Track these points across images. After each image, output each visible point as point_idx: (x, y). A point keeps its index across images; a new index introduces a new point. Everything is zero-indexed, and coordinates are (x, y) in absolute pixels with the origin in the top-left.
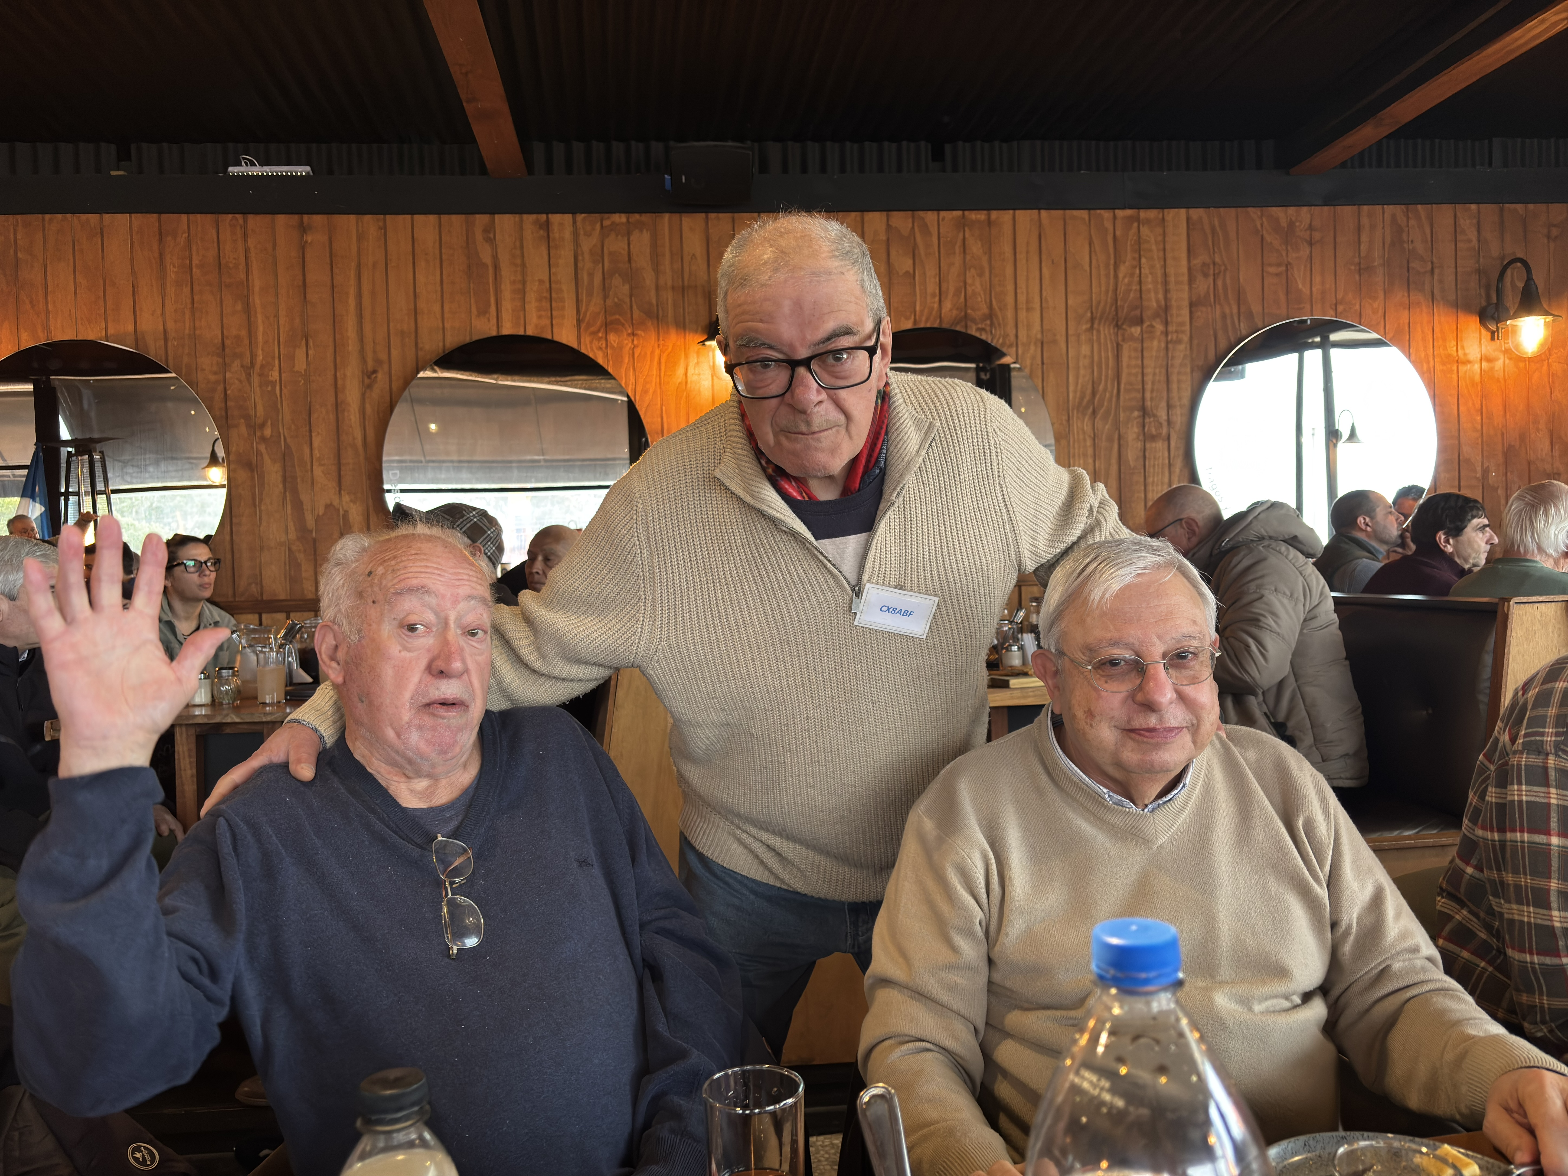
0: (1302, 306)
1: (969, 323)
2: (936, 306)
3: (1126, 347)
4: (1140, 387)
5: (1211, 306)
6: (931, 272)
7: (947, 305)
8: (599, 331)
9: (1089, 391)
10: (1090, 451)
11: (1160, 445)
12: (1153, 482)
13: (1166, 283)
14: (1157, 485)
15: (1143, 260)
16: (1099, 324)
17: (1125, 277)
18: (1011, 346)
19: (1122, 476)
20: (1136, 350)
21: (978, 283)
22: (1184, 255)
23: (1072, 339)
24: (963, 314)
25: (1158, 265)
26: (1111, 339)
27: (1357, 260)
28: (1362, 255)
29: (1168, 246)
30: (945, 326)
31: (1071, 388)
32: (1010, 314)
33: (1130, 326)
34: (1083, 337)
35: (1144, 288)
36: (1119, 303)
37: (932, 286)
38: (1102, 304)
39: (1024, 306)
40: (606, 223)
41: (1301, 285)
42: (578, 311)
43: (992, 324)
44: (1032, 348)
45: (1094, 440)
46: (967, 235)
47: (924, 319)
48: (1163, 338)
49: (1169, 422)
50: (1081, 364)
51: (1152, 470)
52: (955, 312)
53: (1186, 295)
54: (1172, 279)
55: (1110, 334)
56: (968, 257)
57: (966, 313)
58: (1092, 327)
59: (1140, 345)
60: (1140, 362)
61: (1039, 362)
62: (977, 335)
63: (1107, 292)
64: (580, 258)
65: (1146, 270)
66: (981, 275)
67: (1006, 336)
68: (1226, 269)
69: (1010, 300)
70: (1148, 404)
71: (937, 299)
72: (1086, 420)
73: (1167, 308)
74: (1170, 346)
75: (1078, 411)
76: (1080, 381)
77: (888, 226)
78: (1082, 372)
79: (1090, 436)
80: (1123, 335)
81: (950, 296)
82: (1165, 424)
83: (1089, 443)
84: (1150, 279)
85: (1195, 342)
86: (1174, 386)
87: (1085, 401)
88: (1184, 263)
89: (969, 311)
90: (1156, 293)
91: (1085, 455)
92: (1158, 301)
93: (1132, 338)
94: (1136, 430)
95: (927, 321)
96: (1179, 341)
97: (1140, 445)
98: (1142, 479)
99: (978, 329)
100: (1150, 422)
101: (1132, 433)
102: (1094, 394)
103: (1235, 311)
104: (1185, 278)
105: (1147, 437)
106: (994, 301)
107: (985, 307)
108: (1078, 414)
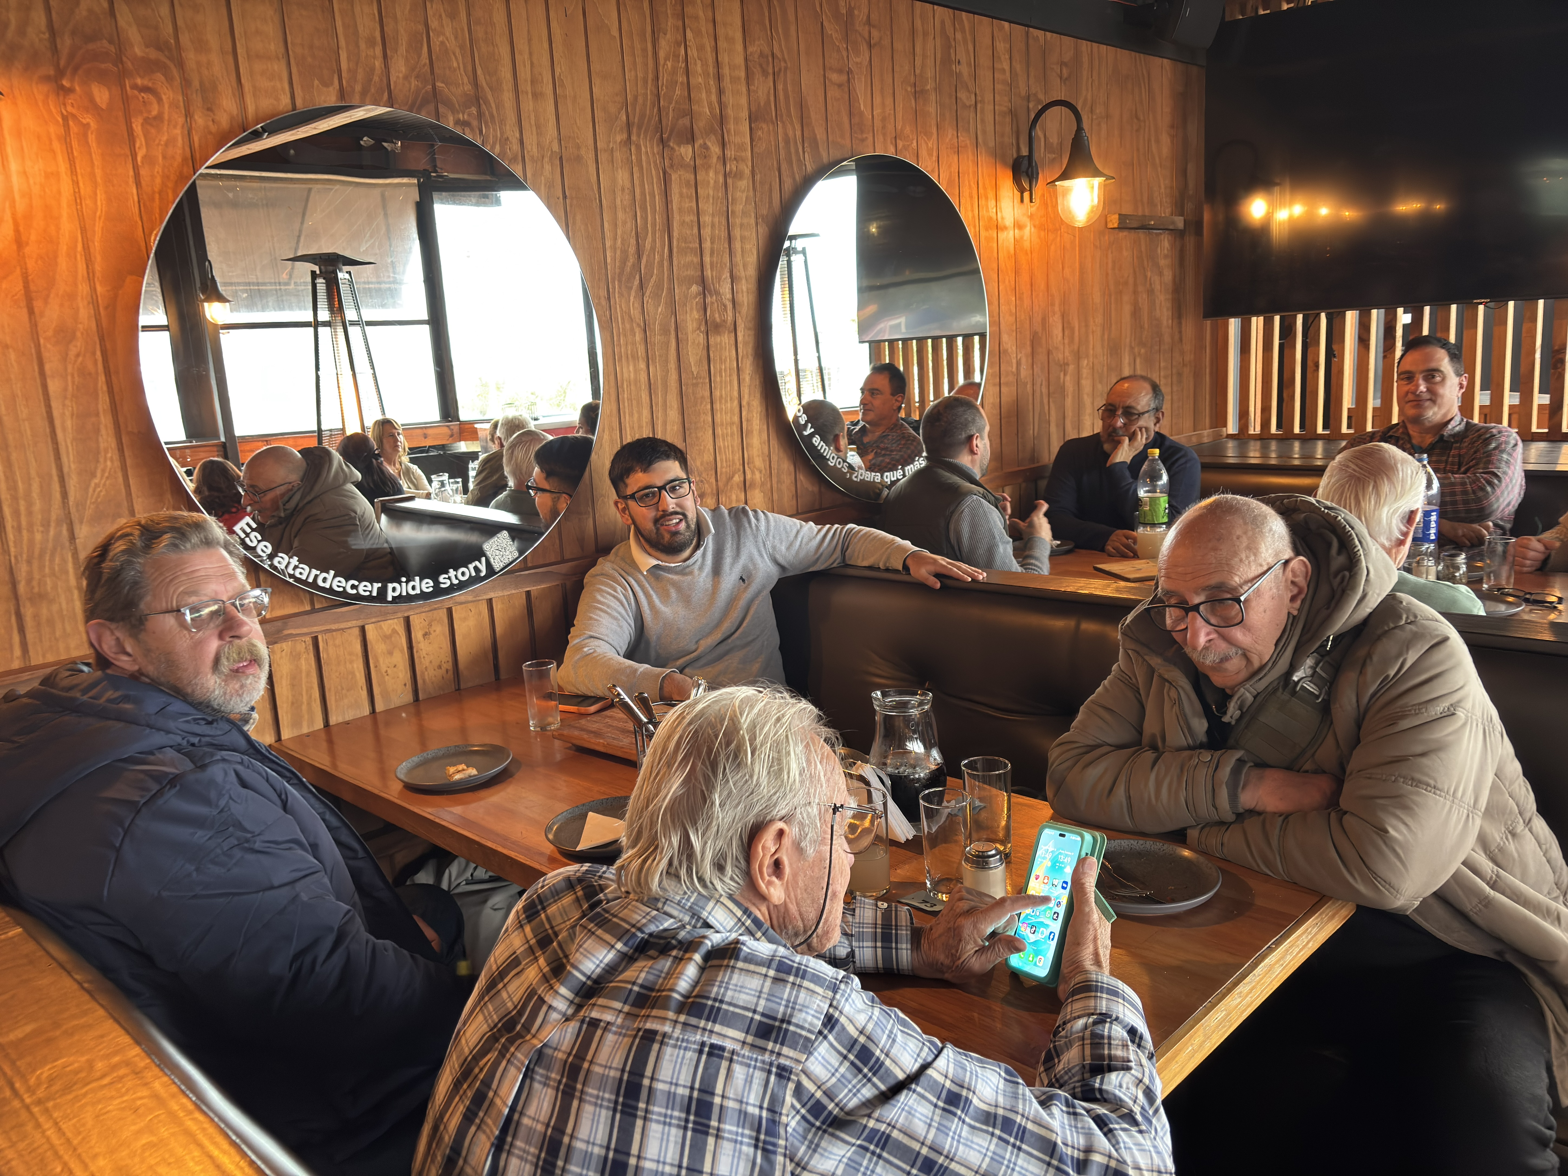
0: (864, 136)
1: (443, 109)
2: (378, 64)
3: (674, 177)
4: (697, 245)
5: (773, 123)
7: (400, 67)
9: (632, 250)
10: (641, 351)
11: (726, 339)
12: (721, 396)
13: (719, 78)
14: (726, 401)
15: (689, 34)
16: (639, 136)
17: (666, 59)
18: (516, 157)
19: (684, 386)
20: (688, 184)
22: (739, 35)
23: (603, 158)
24: (430, 87)
25: (708, 44)
26: (655, 162)
27: (912, 79)
28: (918, 72)
29: (718, 18)
31: (608, 244)
32: (508, 101)
33: (679, 144)
34: (618, 156)
35: (692, 81)
36: (662, 103)
37: (366, 22)
38: (640, 101)
39: (529, 89)
41: (863, 105)
45: (644, 331)
47: (358, 88)
48: (720, 167)
49: (733, 301)
50: (619, 201)
51: (718, 379)
52: (414, 82)
53: (744, 101)
54: (726, 71)
55: (654, 154)
57: (434, 87)
58: (629, 139)
59: (693, 177)
60: (694, 204)
61: (560, 194)
62: (458, 131)
63: (645, 81)
65: (693, 53)
66: (451, 16)
67: (505, 141)
68: (786, 68)
69: (506, 75)
70: (708, 273)
72: (632, 299)
73: (722, 120)
74: (730, 181)
76: (619, 231)
78: (621, 216)
79: (639, 326)
80: (671, 159)
81: (402, 50)
82: (729, 306)
83: (639, 335)
84: (699, 69)
85: (758, 177)
86: (737, 245)
87: (629, 264)
88: (739, 47)
89: (439, 84)
90: (708, 92)
91: (635, 357)
92: (710, 104)
93: (682, 163)
94: (695, 315)
96: (739, 175)
98: (707, 391)
99: (457, 122)
100: (712, 303)
101: (691, 318)
102: (639, 254)
103: (798, 133)
104: (742, 74)
105: (711, 327)
106: (479, 71)
107: (466, 80)
108: (620, 287)
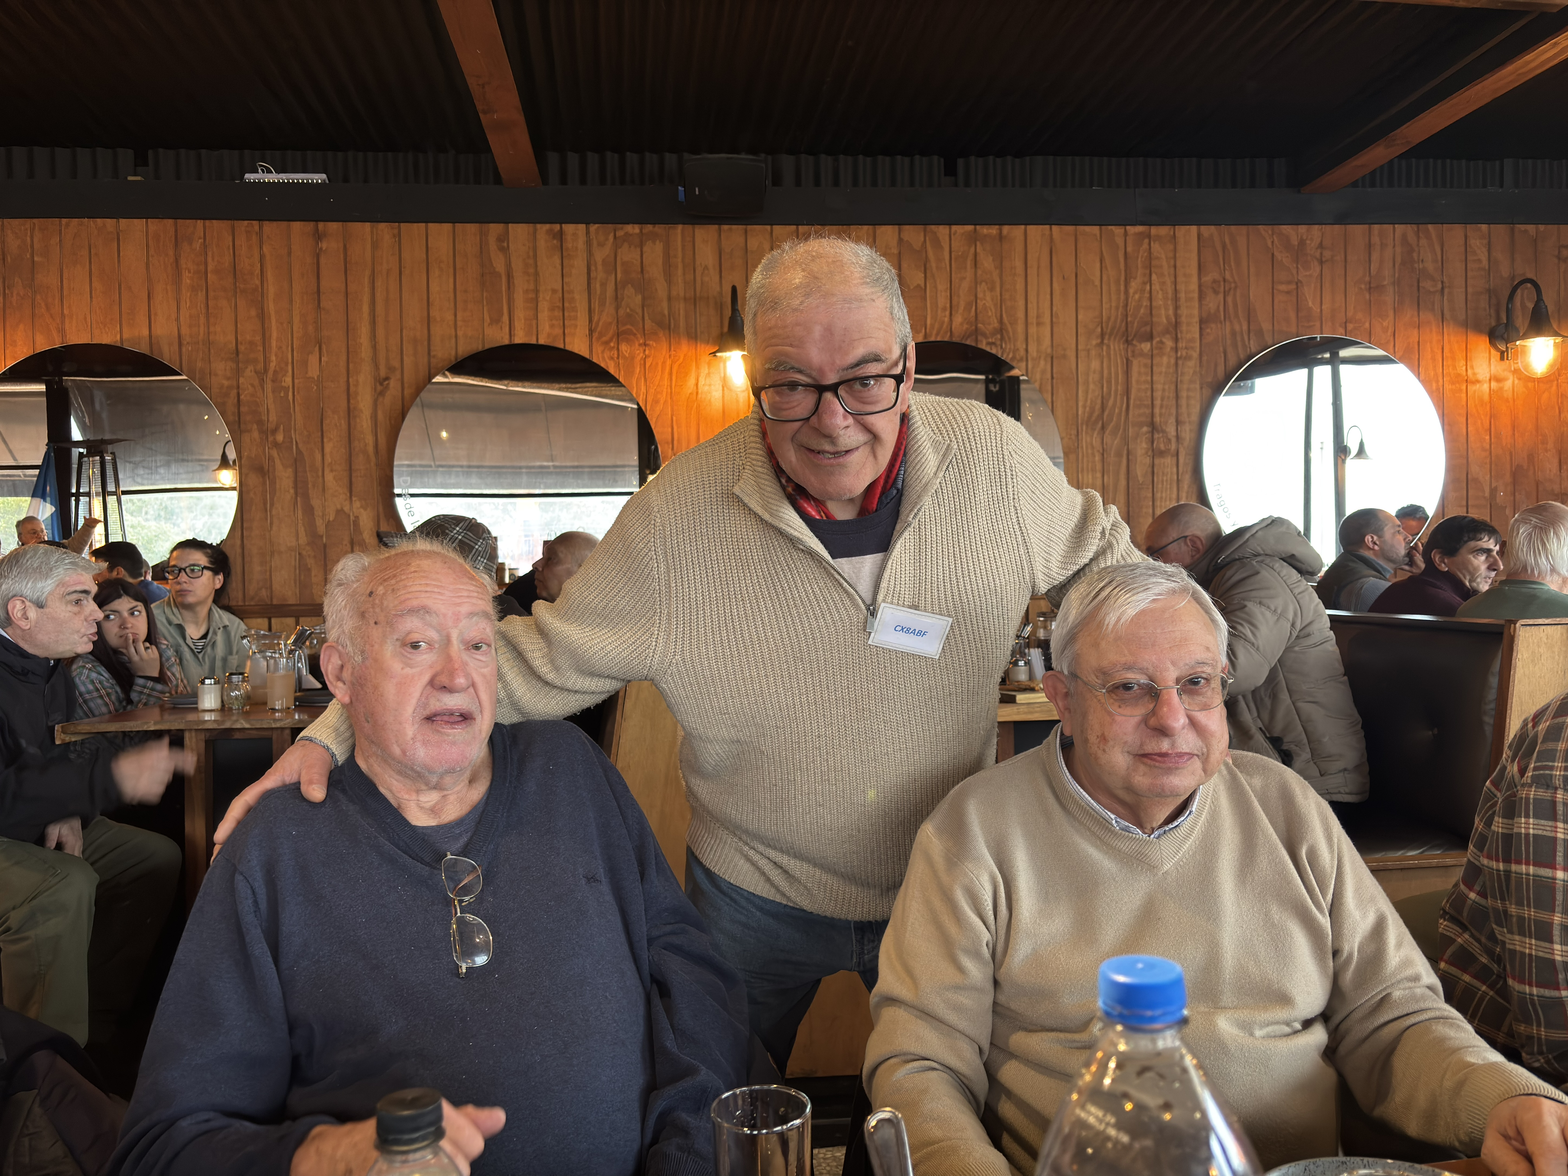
0: (1312, 324)
1: (979, 338)
2: (947, 319)
3: (1135, 363)
4: (1150, 403)
5: (1221, 322)
6: (942, 286)
7: (958, 319)
8: (611, 340)
9: (1098, 406)
10: (1099, 466)
11: (1169, 461)
12: (1161, 498)
13: (1176, 299)
14: (1166, 501)
15: (1154, 277)
16: (1109, 339)
17: (1135, 293)
18: (1021, 360)
19: (1131, 491)
20: (1145, 365)
21: (988, 298)
22: (1194, 271)
23: (1082, 354)
24: (974, 327)
25: (1169, 281)
26: (1121, 355)
27: (1367, 279)
28: (1373, 272)
29: (1178, 264)
30: (955, 339)
31: (1080, 404)
32: (1020, 328)
33: (1140, 342)
34: (1093, 353)
35: (1154, 304)
36: (1129, 319)
37: (943, 300)
38: (1113, 319)
39: (1035, 321)
40: (620, 233)
41: (1311, 303)
42: (590, 321)
43: (1002, 339)
44: (1042, 362)
45: (1103, 455)
46: (978, 250)
47: (934, 332)
48: (1173, 354)
49: (1178, 437)
50: (1091, 380)
51: (1160, 486)
52: (965, 326)
53: (1196, 312)
54: (1182, 295)
55: (1120, 350)
56: (979, 272)
57: (976, 327)
58: (1102, 342)
59: (1149, 361)
60: (1149, 378)
61: (1049, 376)
62: (988, 349)
63: (1117, 308)
64: (593, 268)
65: (1156, 287)
66: (992, 289)
67: (1016, 350)
68: (1236, 287)
69: (1021, 314)
70: (1157, 419)
71: (948, 313)
72: (1095, 435)
73: (1177, 325)
74: (1180, 362)
75: (1087, 425)
76: (1090, 396)
77: (900, 240)
78: (1092, 386)
79: (1098, 451)
80: (1133, 352)
81: (961, 310)
82: (1174, 440)
83: (1098, 458)
84: (1160, 296)
85: (1205, 358)
86: (1183, 402)
87: (1095, 415)
88: (1195, 279)
89: (980, 325)
90: (1167, 309)
91: (1094, 470)
92: (1167, 317)
93: (1142, 354)
94: (1144, 445)
95: (937, 334)
96: (1188, 358)
97: (1148, 461)
98: (1150, 495)
99: (989, 344)
100: (1159, 438)
101: (1141, 448)
102: (1103, 409)
103: (1245, 327)
104: (1196, 295)
105: (1156, 453)
106: (1004, 316)
107: (996, 321)
108: (1087, 429)
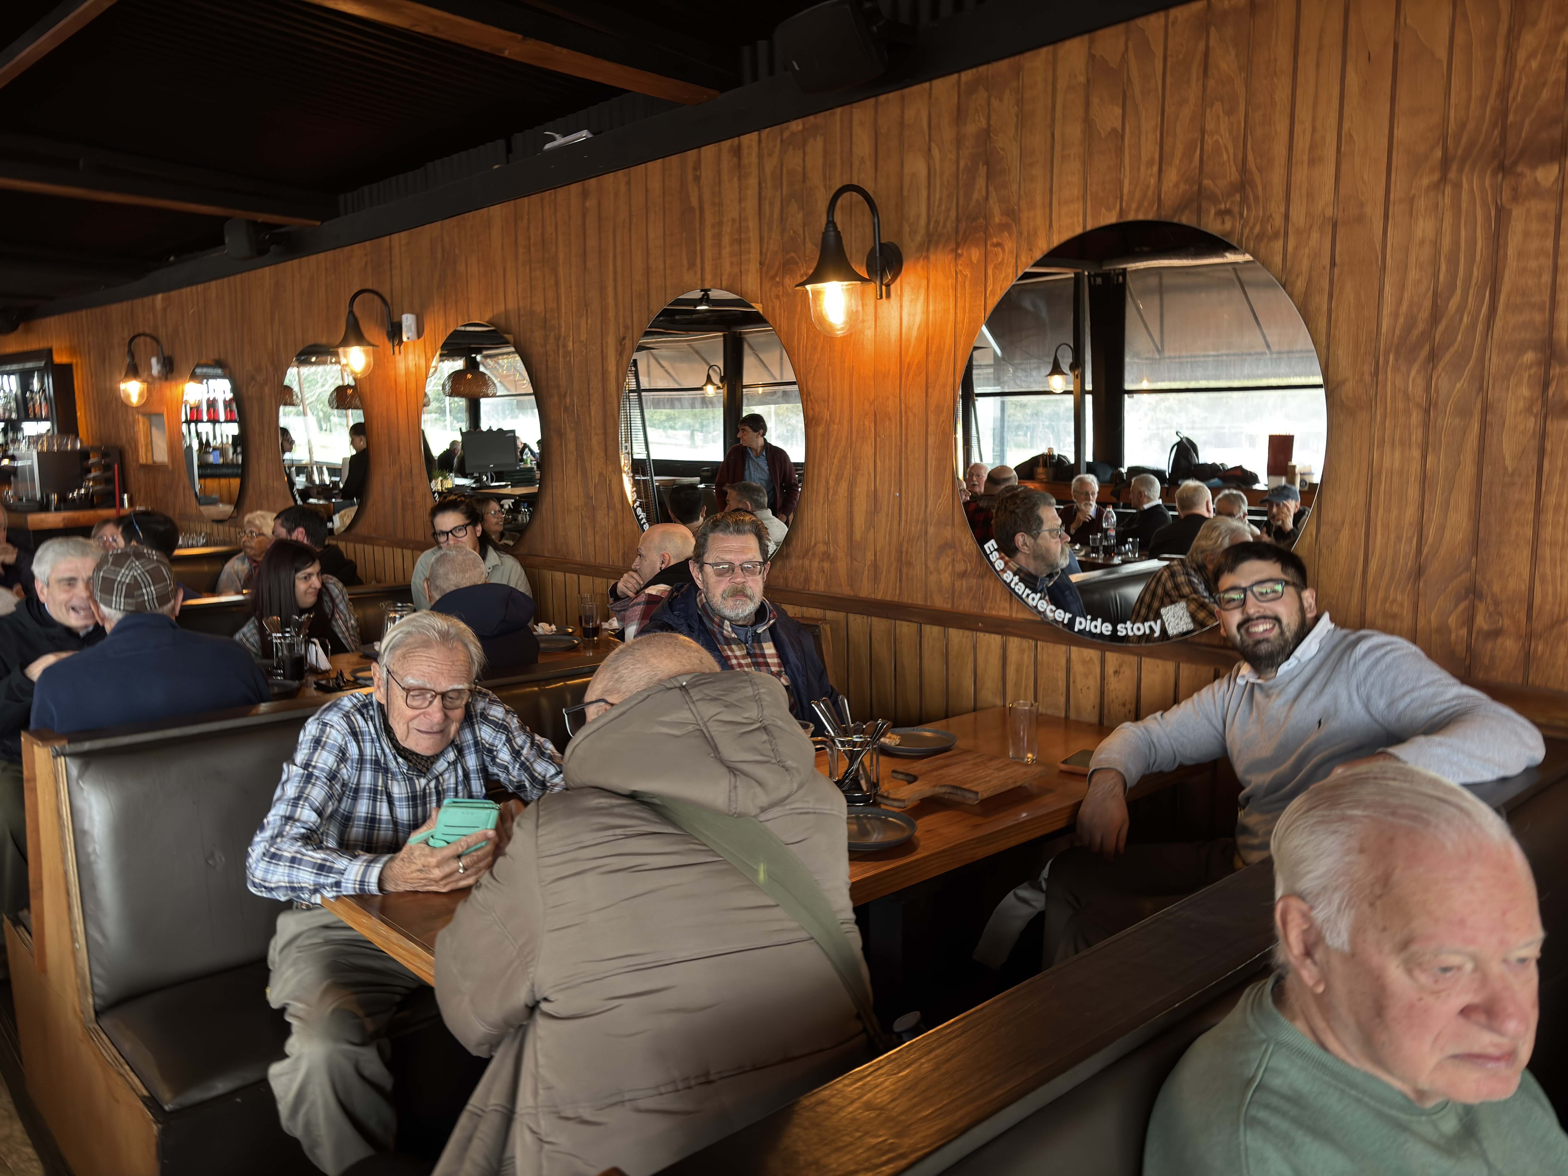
2: (1153, 181)
3: (1518, 212)
4: (1547, 298)
6: (1149, 123)
8: (776, 275)
9: (1424, 315)
10: (1417, 435)
17: (1532, 55)
19: (1485, 488)
20: (1543, 217)
21: (1223, 129)
23: (1396, 210)
26: (1485, 200)
30: (1166, 215)
31: (1386, 311)
33: (1534, 167)
34: (1421, 203)
36: (1511, 118)
38: (1471, 126)
39: (1306, 158)
40: (786, 134)
42: (761, 252)
43: (1244, 201)
44: (1315, 237)
45: (1427, 411)
46: (1212, 43)
47: (1134, 206)
50: (1412, 259)
52: (1182, 187)
56: (1211, 83)
57: (1200, 187)
58: (1444, 179)
61: (1327, 261)
63: (1484, 99)
64: (763, 185)
66: (1229, 113)
69: (1280, 149)
71: (1155, 169)
72: (1413, 373)
75: (1398, 353)
76: (1407, 296)
77: (1092, 57)
79: (1418, 405)
80: (1515, 190)
81: (1177, 161)
83: (1416, 418)
87: (1416, 332)
93: (1536, 191)
94: (1525, 391)
95: (1138, 210)
97: (1532, 425)
98: (1531, 497)
100: (1562, 376)
102: (1435, 318)
105: (1552, 409)
107: (1234, 169)
108: (1396, 360)
